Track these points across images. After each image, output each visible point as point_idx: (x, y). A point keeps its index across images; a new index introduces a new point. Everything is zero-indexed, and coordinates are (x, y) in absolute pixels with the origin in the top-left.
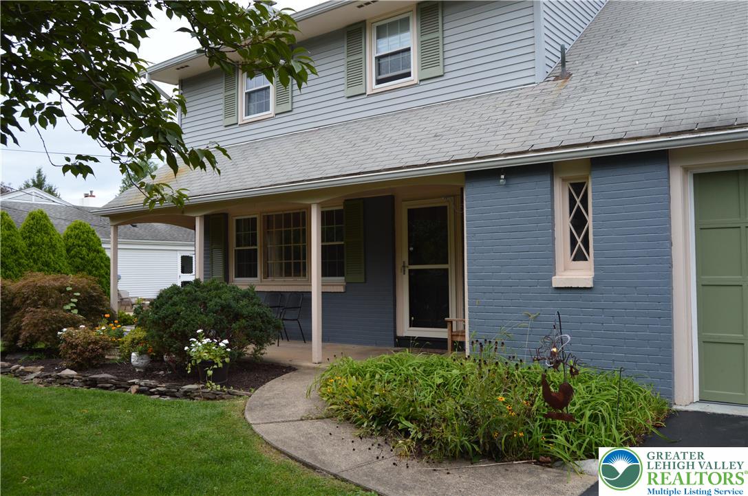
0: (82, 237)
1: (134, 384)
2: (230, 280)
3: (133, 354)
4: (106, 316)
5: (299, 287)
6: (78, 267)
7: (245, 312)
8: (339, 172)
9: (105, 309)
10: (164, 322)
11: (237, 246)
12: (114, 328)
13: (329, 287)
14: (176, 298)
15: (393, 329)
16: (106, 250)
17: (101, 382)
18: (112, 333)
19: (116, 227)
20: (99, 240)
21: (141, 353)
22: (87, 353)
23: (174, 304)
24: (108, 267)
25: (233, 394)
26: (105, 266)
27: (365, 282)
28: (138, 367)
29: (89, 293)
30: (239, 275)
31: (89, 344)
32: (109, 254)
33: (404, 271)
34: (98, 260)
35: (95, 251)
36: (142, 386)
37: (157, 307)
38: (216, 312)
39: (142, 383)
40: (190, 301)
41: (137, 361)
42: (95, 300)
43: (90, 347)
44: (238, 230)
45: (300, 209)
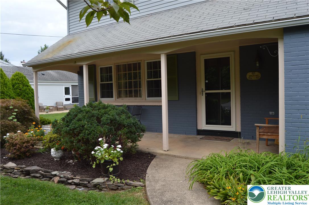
0: (20, 80)
1: (55, 175)
2: (98, 99)
3: (52, 150)
4: (33, 123)
5: (139, 103)
6: (19, 94)
7: (126, 122)
8: (182, 32)
9: (32, 118)
10: (74, 132)
11: (101, 82)
12: (38, 131)
13: (156, 103)
14: (80, 116)
15: (196, 125)
16: (31, 86)
17: (33, 173)
18: (37, 133)
19: (36, 72)
20: (28, 80)
21: (57, 149)
22: (23, 149)
23: (79, 120)
24: (33, 93)
25: (130, 185)
26: (31, 93)
27: (179, 100)
28: (56, 158)
29: (23, 109)
30: (103, 97)
31: (24, 143)
32: (33, 87)
33: (202, 94)
34: (28, 90)
35: (26, 86)
36: (61, 177)
37: (67, 122)
38: (108, 124)
39: (62, 176)
40: (89, 117)
41: (55, 154)
42: (27, 113)
43: (24, 145)
44: (101, 73)
45: (138, 61)
